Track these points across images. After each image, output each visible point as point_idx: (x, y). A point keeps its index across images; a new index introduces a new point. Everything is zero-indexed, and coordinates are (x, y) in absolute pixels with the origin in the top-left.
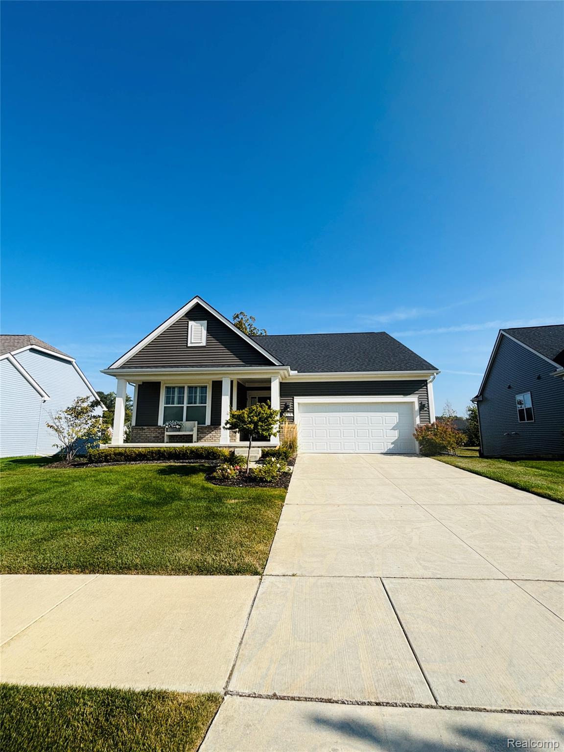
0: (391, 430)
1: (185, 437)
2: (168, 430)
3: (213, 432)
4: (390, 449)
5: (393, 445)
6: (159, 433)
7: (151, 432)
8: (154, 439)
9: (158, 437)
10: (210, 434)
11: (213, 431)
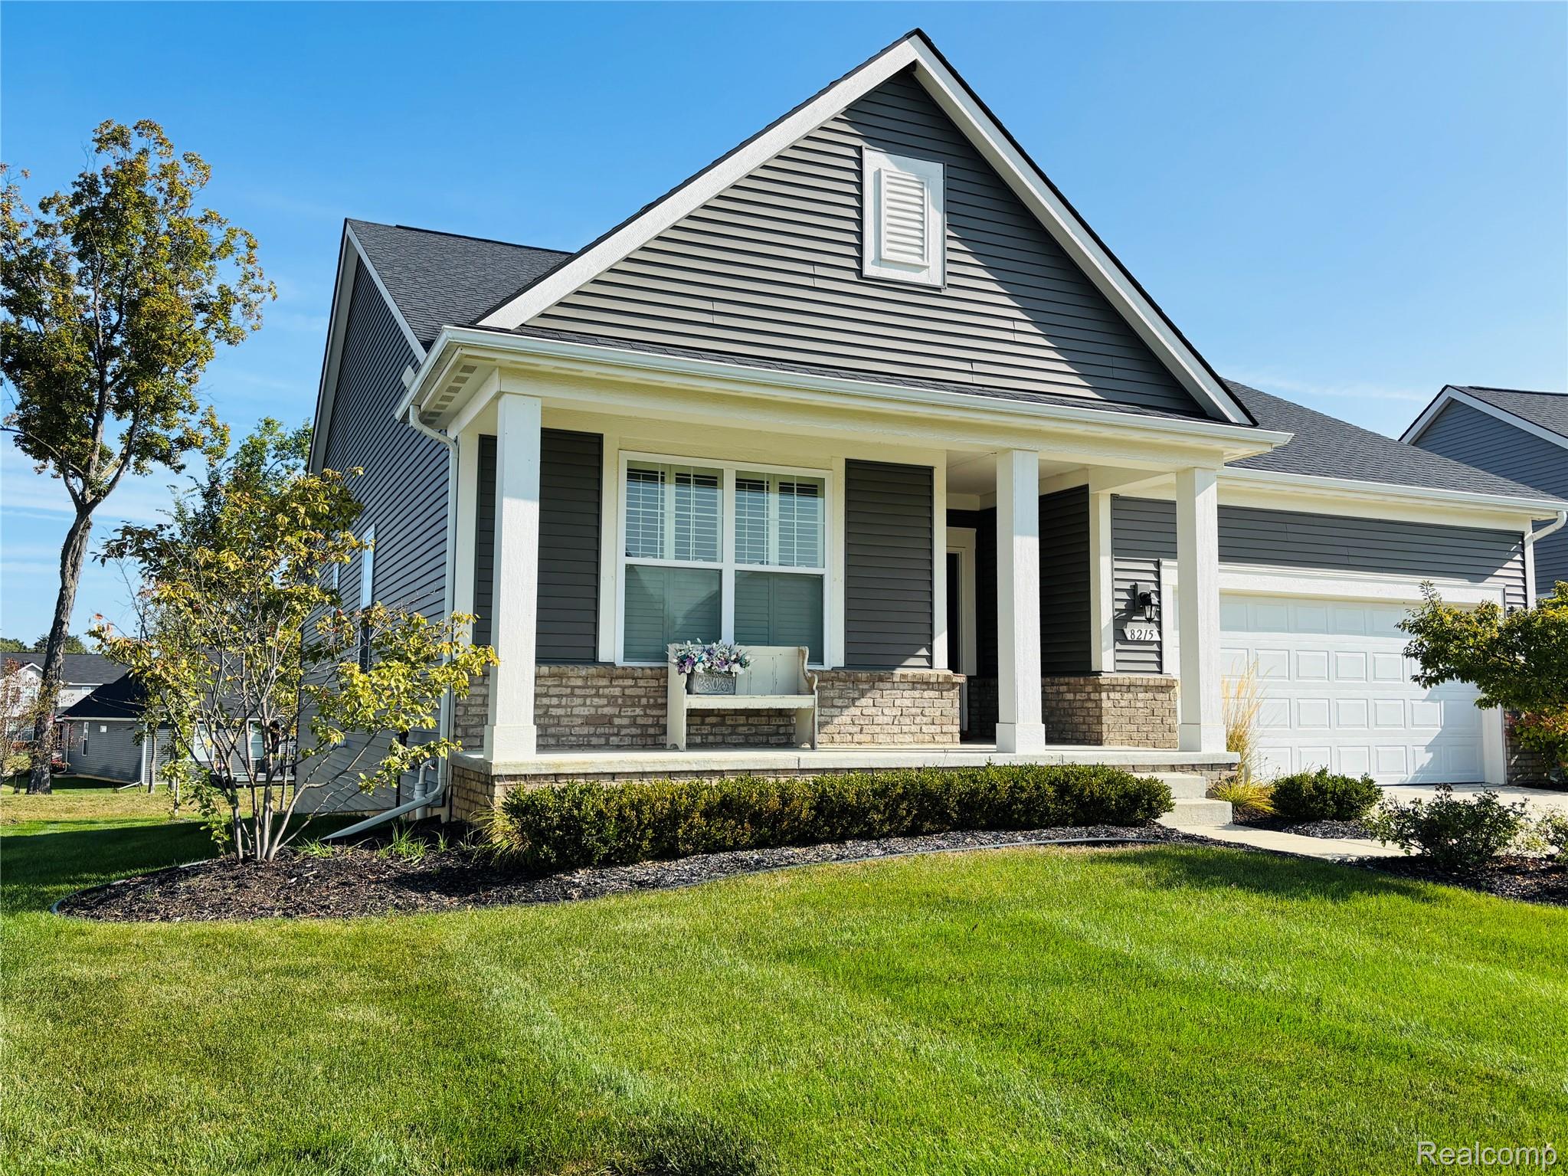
0: (1424, 700)
1: (742, 720)
2: (696, 688)
3: (863, 702)
4: (1422, 770)
5: (1431, 755)
6: (612, 700)
7: (572, 695)
8: (585, 730)
9: (609, 721)
10: (853, 711)
11: (863, 695)
